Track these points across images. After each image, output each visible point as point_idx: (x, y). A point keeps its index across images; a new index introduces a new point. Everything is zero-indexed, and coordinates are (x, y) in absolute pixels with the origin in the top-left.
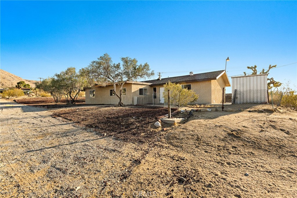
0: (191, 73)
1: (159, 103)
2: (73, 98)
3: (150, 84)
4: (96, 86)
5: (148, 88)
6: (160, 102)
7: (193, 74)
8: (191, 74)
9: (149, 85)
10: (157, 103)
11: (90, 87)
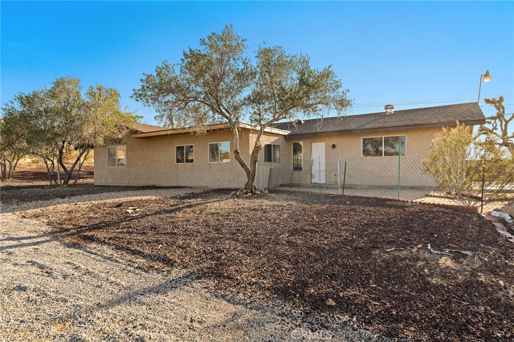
0: (387, 107)
1: (309, 183)
2: (68, 167)
3: (286, 134)
4: (134, 136)
5: (282, 143)
6: (314, 181)
7: (393, 110)
8: (388, 110)
9: (285, 136)
10: (304, 183)
11: (118, 139)
